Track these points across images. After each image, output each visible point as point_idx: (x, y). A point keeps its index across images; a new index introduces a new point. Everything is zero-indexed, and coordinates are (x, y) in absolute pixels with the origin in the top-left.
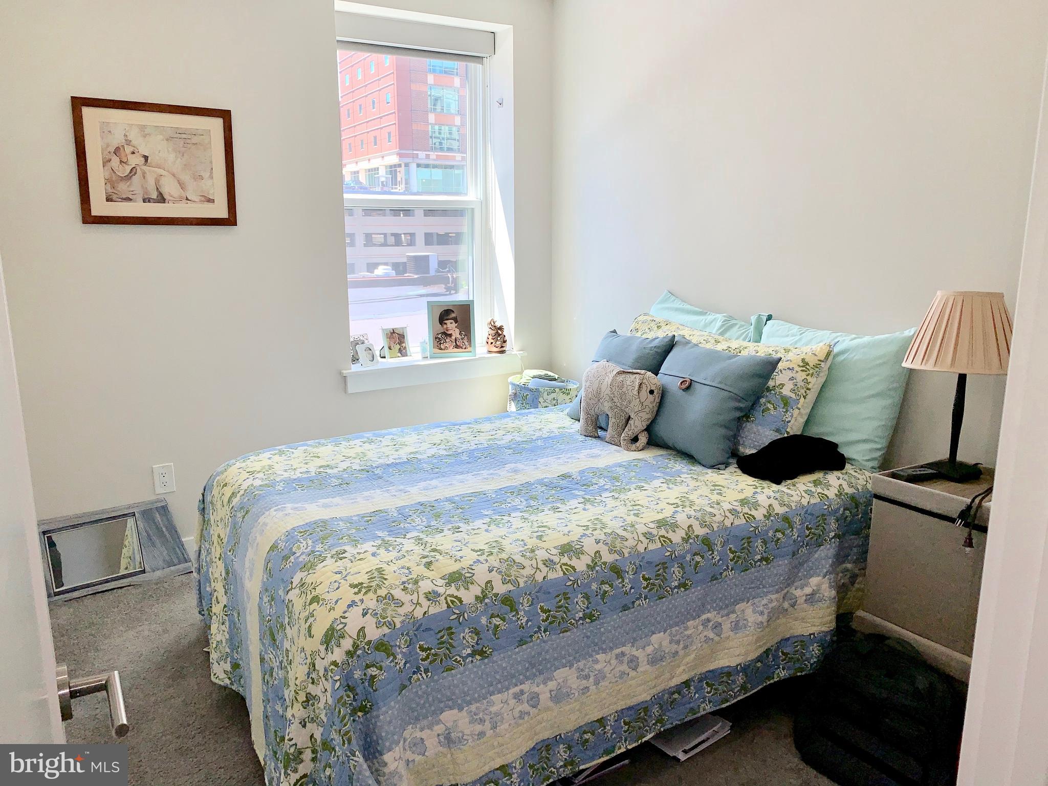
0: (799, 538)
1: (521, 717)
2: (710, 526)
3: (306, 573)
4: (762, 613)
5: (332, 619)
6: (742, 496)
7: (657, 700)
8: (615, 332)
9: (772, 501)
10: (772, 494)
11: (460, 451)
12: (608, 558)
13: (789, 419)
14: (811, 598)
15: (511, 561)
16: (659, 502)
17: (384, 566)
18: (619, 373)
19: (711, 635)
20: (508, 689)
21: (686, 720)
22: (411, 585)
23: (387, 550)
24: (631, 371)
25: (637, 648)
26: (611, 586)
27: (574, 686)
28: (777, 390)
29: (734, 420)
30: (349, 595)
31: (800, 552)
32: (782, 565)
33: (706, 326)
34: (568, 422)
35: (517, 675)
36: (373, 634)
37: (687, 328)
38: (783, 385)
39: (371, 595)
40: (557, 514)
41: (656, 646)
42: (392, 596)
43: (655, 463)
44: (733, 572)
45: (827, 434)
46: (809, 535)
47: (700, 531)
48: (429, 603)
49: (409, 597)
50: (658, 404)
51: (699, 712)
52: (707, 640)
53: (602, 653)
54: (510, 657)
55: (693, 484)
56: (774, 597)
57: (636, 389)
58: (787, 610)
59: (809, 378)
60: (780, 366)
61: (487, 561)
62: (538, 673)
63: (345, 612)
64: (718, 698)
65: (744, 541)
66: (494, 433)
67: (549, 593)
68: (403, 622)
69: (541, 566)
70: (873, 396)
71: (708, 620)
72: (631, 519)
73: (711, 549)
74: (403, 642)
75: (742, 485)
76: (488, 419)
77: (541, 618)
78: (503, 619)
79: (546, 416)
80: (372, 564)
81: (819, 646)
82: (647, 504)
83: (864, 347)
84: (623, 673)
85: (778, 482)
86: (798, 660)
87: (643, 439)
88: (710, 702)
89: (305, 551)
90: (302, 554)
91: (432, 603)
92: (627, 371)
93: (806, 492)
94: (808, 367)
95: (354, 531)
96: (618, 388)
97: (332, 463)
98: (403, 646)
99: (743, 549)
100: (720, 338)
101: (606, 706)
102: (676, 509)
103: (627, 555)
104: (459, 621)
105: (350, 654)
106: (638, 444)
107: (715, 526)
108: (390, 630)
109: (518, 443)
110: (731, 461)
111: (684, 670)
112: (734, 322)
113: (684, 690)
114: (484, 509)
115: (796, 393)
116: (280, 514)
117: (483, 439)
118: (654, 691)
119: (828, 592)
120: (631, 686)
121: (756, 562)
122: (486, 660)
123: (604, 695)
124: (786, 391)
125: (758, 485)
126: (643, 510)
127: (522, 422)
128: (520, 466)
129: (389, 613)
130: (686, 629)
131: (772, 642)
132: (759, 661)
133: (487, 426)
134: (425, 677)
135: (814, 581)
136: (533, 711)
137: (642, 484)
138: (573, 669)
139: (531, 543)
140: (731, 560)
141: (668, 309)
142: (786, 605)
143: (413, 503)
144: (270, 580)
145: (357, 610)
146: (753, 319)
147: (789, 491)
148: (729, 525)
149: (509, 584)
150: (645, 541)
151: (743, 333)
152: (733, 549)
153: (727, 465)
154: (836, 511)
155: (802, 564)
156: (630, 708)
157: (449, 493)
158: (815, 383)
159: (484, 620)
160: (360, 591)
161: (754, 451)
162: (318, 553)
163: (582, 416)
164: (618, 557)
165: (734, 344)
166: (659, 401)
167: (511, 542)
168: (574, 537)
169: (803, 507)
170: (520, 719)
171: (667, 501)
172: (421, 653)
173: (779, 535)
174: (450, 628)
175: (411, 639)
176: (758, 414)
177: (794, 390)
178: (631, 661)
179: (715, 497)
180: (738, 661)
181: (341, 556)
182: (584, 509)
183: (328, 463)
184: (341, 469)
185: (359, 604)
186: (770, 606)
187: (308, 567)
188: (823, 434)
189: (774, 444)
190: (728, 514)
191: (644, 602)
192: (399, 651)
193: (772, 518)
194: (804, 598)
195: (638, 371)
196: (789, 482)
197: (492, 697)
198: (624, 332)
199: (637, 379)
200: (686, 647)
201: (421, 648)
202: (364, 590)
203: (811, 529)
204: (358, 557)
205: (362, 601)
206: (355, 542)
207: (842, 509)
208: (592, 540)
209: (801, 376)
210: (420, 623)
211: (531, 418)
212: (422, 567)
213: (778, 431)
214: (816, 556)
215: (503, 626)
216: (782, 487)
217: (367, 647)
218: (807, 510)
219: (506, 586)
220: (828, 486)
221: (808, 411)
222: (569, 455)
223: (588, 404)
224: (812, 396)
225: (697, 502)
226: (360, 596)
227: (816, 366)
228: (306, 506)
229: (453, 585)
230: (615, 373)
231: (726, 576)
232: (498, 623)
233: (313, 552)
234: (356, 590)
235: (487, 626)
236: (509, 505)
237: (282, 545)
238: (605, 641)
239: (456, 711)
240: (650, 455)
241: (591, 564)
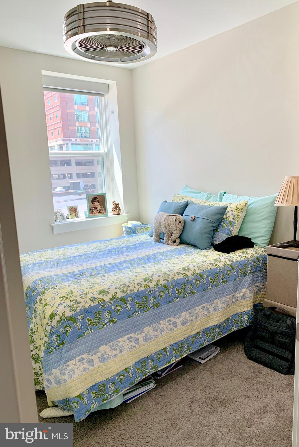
0: (237, 274)
1: (132, 348)
2: (202, 270)
3: (42, 296)
4: (224, 303)
5: (53, 310)
6: (215, 258)
7: (187, 340)
8: (166, 201)
9: (226, 260)
10: (226, 257)
11: (104, 250)
12: (163, 282)
13: (232, 230)
14: (243, 297)
15: (125, 285)
16: (183, 262)
17: (73, 290)
18: (167, 216)
19: (206, 313)
20: (125, 336)
21: (199, 348)
22: (84, 296)
23: (74, 284)
24: (172, 214)
25: (176, 318)
26: (164, 293)
27: (152, 334)
28: (227, 219)
29: (211, 231)
30: (59, 301)
31: (238, 279)
32: (230, 285)
33: (201, 197)
34: (149, 238)
35: (128, 330)
36: (68, 314)
37: (193, 199)
38: (229, 217)
39: (68, 300)
40: (143, 268)
41: (184, 317)
42: (76, 300)
43: (182, 249)
44: (212, 287)
45: (247, 235)
46: (241, 272)
47: (198, 271)
48: (91, 302)
49: (83, 300)
50: (183, 227)
51: (204, 345)
52: (204, 315)
53: (162, 320)
54: (124, 322)
55: (196, 255)
56: (228, 296)
57: (174, 221)
58: (234, 302)
59: (239, 214)
60: (228, 209)
61: (115, 285)
62: (137, 330)
63: (57, 307)
64: (210, 339)
65: (215, 275)
66: (119, 243)
67: (139, 296)
68: (80, 309)
69: (136, 286)
70: (264, 219)
71: (204, 307)
72: (172, 268)
73: (203, 278)
74: (80, 317)
75: (215, 255)
76: (116, 239)
77: (136, 306)
78: (121, 307)
79: (140, 236)
80: (68, 289)
81: (247, 316)
82: (179, 263)
83: (260, 201)
84: (171, 329)
85: (229, 253)
86: (240, 322)
87: (178, 241)
88: (207, 341)
89: (41, 287)
90: (40, 288)
91: (92, 302)
92: (170, 215)
93: (239, 256)
94: (238, 209)
95: (61, 279)
96: (167, 222)
97: (52, 257)
98: (80, 319)
99: (215, 278)
100: (206, 201)
101: (166, 343)
102: (190, 264)
103: (170, 281)
104: (103, 308)
105: (58, 322)
106: (176, 243)
107: (204, 270)
108: (75, 313)
109: (128, 246)
110: (211, 247)
111: (197, 328)
112: (211, 195)
113: (197, 336)
114: (114, 269)
115: (234, 220)
116: (30, 275)
117: (114, 245)
118: (185, 336)
119: (249, 295)
120: (175, 334)
121: (220, 283)
122: (115, 324)
123: (165, 338)
124: (231, 219)
125: (221, 254)
126: (176, 265)
127: (130, 239)
128: (129, 254)
129: (75, 306)
130: (195, 310)
131: (229, 315)
132: (224, 323)
133: (116, 241)
134: (91, 332)
135: (244, 290)
136: (137, 346)
137: (177, 257)
138: (151, 327)
139: (132, 278)
140: (211, 282)
141: (186, 192)
142: (234, 300)
143: (85, 269)
144: (28, 301)
145: (63, 306)
146: (219, 194)
147: (233, 256)
148: (210, 269)
149: (124, 293)
150: (177, 275)
151: (215, 200)
152: (211, 278)
153: (210, 249)
154: (251, 263)
155: (239, 284)
156: (176, 343)
157: (100, 264)
158: (242, 216)
159: (113, 307)
160: (63, 299)
161: (220, 243)
162: (46, 287)
163: (154, 234)
164: (167, 282)
165: (211, 203)
166: (183, 226)
167: (125, 278)
168: (150, 275)
169: (238, 262)
170: (132, 349)
171: (186, 261)
172: (88, 322)
173: (229, 272)
174: (100, 311)
175: (84, 316)
176: (220, 229)
177: (234, 219)
178: (174, 324)
179: (204, 259)
180: (217, 323)
181: (55, 288)
182: (154, 266)
183: (50, 257)
184: (55, 259)
185: (63, 303)
186: (227, 300)
187: (42, 293)
188: (245, 235)
189: (227, 239)
190: (209, 265)
191: (177, 299)
192: (79, 321)
193: (226, 266)
194: (241, 297)
195: (175, 214)
196: (233, 253)
197: (119, 339)
198: (169, 200)
199: (174, 217)
200: (196, 318)
201: (88, 320)
202: (65, 299)
203: (241, 270)
204: (62, 287)
205: (64, 302)
206: (61, 283)
207: (253, 262)
208: (157, 276)
209: (236, 213)
210: (87, 309)
211: (134, 237)
212: (89, 289)
213: (228, 234)
214: (244, 280)
215: (121, 310)
216: (230, 255)
217: (65, 319)
218: (240, 263)
219: (122, 294)
220: (247, 254)
221: (240, 226)
222: (149, 249)
223: (156, 229)
224: (241, 221)
225: (197, 261)
226: (63, 301)
227: (241, 209)
228: (41, 272)
229: (101, 294)
230: (166, 216)
231: (209, 289)
232: (119, 309)
233: (44, 287)
234: (62, 299)
235: (114, 310)
236: (124, 267)
237: (31, 287)
238: (162, 315)
239: (105, 346)
240: (181, 247)
241: (156, 285)
